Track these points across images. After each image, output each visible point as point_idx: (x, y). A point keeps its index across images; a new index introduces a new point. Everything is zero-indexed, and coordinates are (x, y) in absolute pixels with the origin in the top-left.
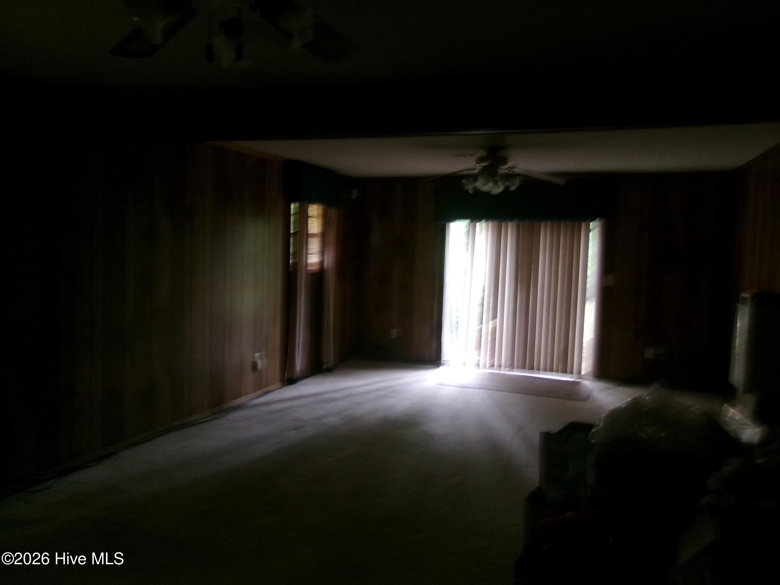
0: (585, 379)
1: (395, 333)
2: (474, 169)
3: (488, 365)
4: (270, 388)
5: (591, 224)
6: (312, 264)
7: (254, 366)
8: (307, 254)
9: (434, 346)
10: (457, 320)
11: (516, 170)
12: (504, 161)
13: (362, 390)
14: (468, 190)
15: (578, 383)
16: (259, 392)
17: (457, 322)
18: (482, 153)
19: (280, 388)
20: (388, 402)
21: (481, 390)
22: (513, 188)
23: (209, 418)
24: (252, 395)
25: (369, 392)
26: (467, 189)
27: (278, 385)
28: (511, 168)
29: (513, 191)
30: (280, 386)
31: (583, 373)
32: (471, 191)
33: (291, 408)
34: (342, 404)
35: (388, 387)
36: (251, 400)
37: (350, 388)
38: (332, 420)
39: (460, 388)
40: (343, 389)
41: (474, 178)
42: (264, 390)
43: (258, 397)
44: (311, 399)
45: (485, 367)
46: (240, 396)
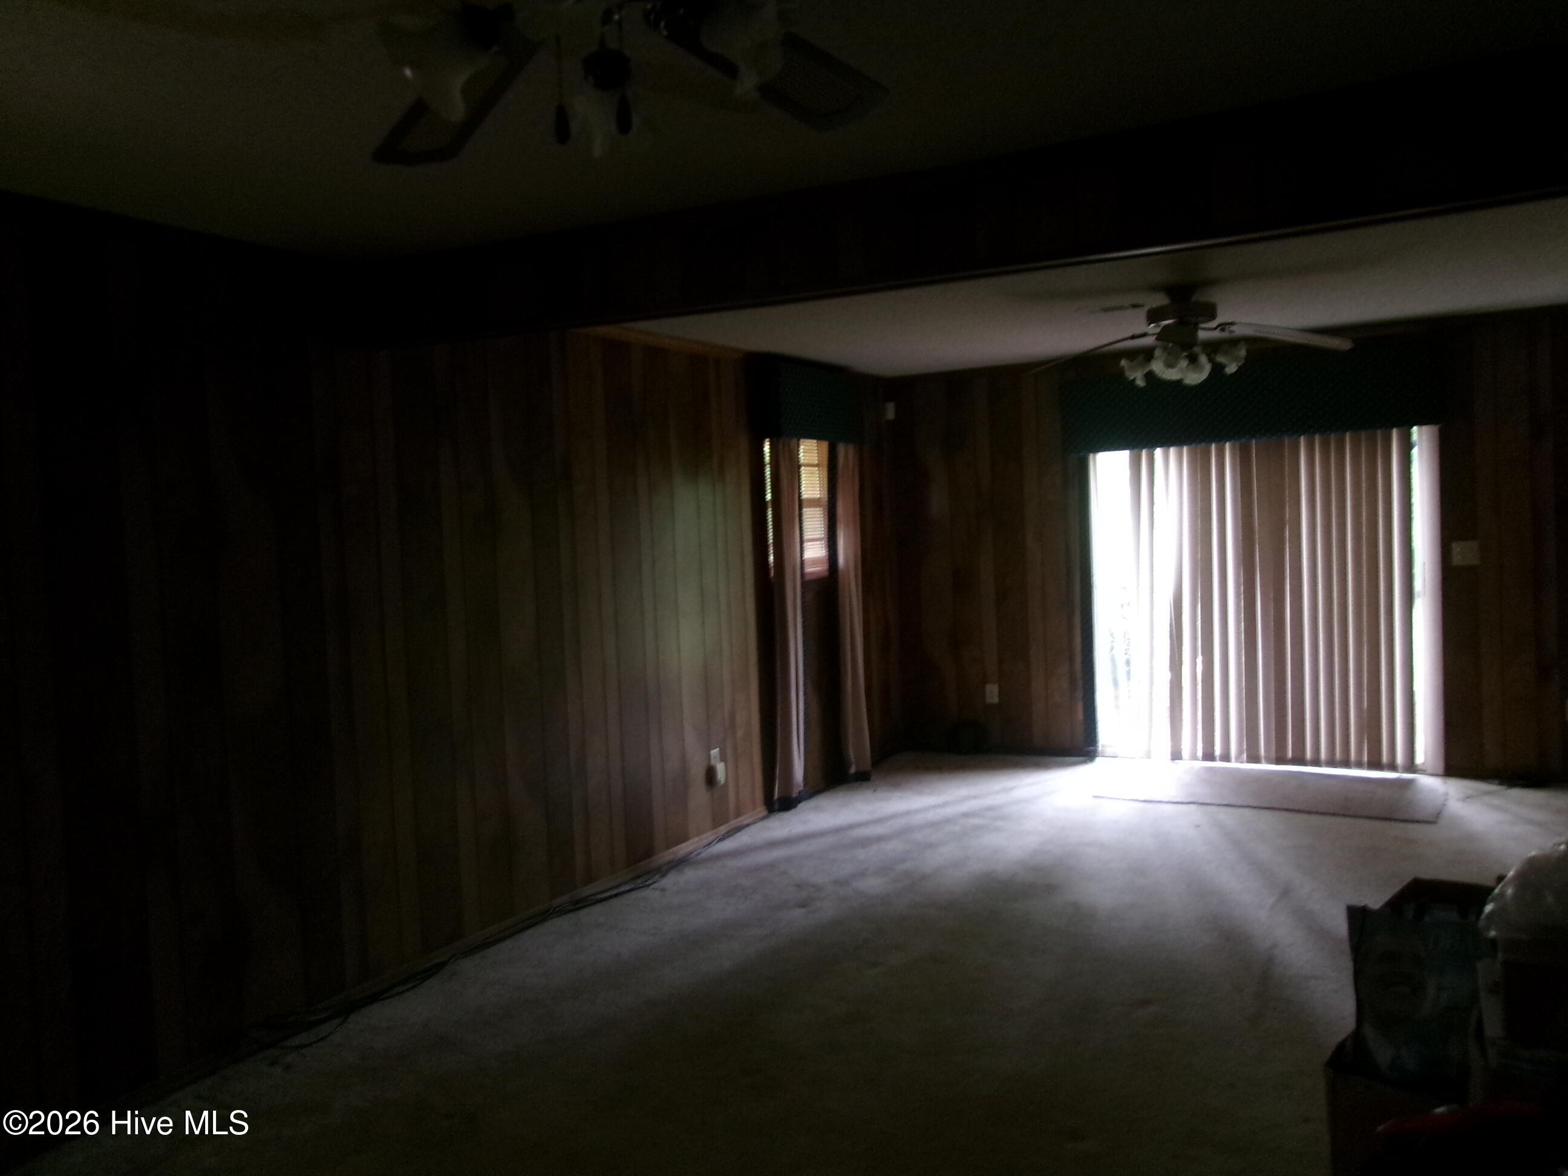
0: (1423, 772)
1: (992, 693)
2: (1144, 335)
3: (1200, 753)
4: (743, 820)
5: (1415, 429)
6: (815, 562)
7: (710, 775)
8: (802, 542)
9: (1080, 715)
10: (1127, 656)
11: (1238, 331)
12: (1210, 312)
13: (931, 816)
14: (1134, 380)
15: (1410, 782)
16: (723, 829)
17: (1128, 663)
18: (1160, 300)
19: (763, 818)
20: (990, 841)
21: (1192, 807)
22: (1231, 369)
23: (627, 887)
24: (709, 836)
25: (948, 821)
26: (1132, 378)
27: (762, 811)
28: (1222, 327)
29: (1232, 375)
30: (765, 813)
31: (1420, 759)
32: (1140, 383)
33: (789, 860)
34: (893, 847)
35: (990, 809)
36: (709, 844)
37: (908, 813)
38: (873, 885)
39: (1142, 805)
40: (894, 816)
41: (1147, 354)
42: (734, 823)
43: (722, 839)
44: (831, 840)
45: (1194, 757)
46: (684, 838)
